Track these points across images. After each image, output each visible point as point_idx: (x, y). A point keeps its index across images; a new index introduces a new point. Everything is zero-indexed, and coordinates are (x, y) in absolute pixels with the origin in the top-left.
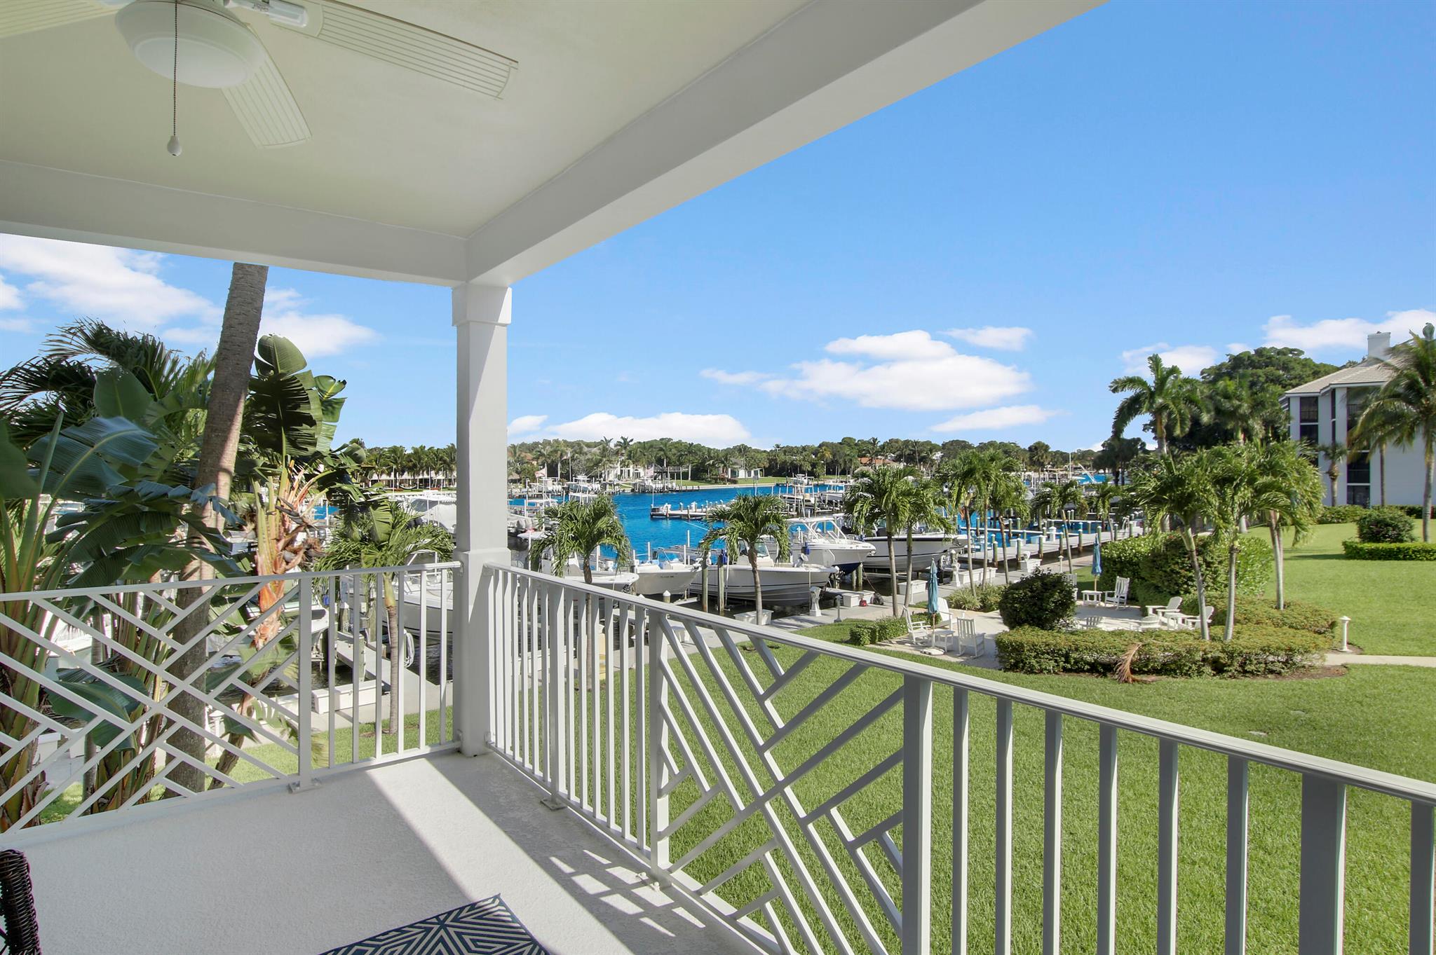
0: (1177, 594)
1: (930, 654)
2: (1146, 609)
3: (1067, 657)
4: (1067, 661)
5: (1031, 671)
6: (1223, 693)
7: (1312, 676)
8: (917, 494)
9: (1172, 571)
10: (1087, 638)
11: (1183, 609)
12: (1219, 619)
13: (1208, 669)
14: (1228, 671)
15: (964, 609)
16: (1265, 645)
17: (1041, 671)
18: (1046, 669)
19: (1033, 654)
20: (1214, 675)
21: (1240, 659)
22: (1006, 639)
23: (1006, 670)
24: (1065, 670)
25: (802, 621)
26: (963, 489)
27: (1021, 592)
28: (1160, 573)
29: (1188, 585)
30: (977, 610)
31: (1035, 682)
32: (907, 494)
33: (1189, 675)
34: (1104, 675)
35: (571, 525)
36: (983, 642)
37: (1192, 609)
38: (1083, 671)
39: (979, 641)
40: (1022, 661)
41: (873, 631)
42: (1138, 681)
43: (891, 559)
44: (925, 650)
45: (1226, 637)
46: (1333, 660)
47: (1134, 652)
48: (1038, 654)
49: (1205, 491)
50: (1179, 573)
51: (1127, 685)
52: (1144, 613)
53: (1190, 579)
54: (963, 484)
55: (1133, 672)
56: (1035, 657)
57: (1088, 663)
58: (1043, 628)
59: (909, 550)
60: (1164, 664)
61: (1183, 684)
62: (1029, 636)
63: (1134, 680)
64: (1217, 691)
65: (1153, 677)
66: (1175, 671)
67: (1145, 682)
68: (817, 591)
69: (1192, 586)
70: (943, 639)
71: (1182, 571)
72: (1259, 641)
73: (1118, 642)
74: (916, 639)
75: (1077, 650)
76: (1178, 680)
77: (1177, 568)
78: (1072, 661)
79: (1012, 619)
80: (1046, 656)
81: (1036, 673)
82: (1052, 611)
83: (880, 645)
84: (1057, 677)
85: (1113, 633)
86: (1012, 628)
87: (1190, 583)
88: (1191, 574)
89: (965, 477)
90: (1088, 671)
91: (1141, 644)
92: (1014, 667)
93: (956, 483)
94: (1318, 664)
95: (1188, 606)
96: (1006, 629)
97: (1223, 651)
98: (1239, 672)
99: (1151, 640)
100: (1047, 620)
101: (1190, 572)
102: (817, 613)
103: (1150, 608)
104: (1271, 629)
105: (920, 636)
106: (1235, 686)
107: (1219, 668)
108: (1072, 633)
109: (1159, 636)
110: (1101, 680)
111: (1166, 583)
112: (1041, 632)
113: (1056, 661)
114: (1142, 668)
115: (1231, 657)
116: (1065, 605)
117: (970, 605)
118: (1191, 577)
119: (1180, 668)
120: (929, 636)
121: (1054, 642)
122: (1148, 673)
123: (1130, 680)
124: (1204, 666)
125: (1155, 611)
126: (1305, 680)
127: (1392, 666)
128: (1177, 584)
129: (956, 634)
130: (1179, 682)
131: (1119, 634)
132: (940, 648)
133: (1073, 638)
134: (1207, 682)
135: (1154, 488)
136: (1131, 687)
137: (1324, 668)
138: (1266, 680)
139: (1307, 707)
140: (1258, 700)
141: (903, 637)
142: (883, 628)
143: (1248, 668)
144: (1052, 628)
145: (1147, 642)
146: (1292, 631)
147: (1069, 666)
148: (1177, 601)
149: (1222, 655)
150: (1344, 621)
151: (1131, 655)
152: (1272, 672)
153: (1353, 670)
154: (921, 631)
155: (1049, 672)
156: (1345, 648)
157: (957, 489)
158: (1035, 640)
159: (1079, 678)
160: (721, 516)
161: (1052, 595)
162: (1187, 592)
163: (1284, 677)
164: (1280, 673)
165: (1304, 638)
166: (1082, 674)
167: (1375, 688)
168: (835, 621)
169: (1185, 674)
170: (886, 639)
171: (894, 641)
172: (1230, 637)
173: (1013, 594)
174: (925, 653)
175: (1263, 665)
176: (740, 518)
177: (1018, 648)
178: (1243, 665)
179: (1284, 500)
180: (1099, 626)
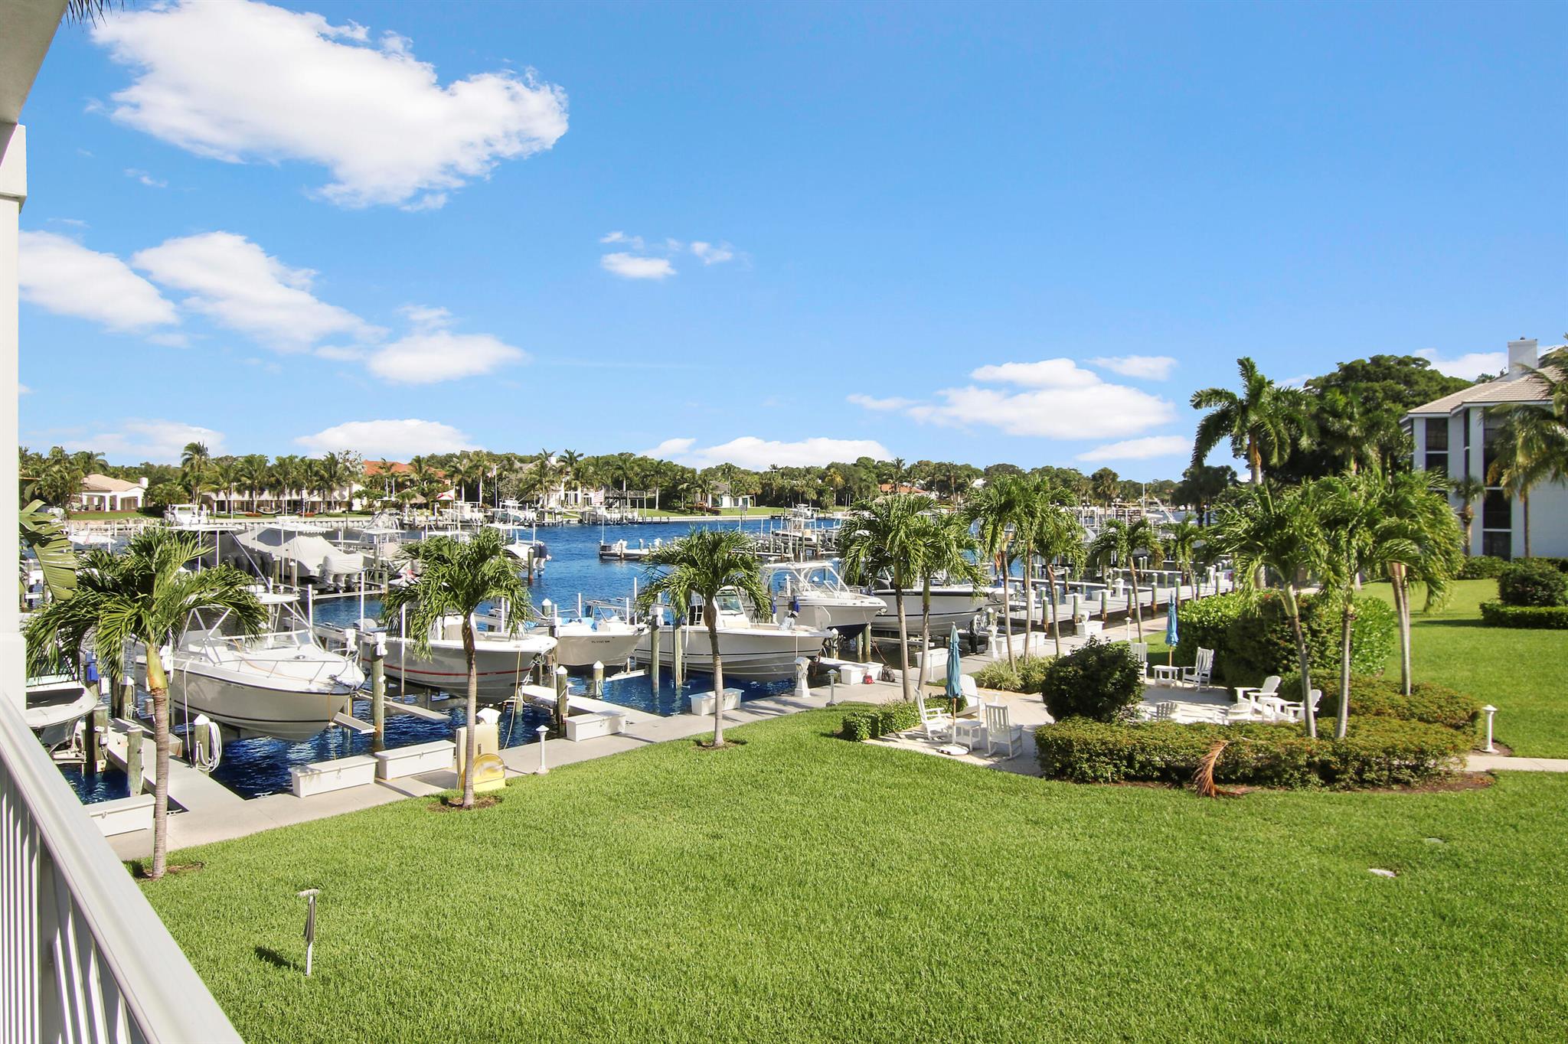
0: (1275, 672)
1: (949, 753)
2: (1235, 692)
3: (1130, 759)
4: (1130, 765)
5: (1082, 779)
6: (1335, 812)
7: (1450, 787)
8: (935, 535)
9: (1269, 641)
10: (1157, 734)
11: (1282, 692)
12: (1329, 707)
13: (1314, 778)
14: (1340, 780)
15: (1000, 689)
16: (1389, 744)
17: (1095, 779)
18: (1102, 776)
19: (1086, 756)
20: (1323, 786)
21: (1356, 764)
22: (1049, 735)
23: (1049, 778)
24: (1129, 778)
25: (785, 703)
26: (999, 528)
27: (1070, 669)
28: (1253, 643)
29: (1288, 660)
30: (1016, 691)
31: (1086, 795)
32: (922, 533)
33: (1291, 785)
34: (1179, 785)
35: (443, 570)
36: (1020, 738)
37: (1292, 692)
38: (1151, 779)
39: (1015, 736)
40: (1070, 765)
41: (874, 721)
42: (1223, 794)
43: (901, 622)
44: (942, 748)
45: (1337, 734)
46: (1476, 764)
47: (1217, 753)
48: (1091, 756)
49: (1311, 535)
50: (1276, 644)
51: (1208, 799)
52: (1233, 698)
53: (1292, 652)
54: (999, 521)
55: (1216, 780)
56: (1088, 760)
57: (1159, 769)
58: (1100, 721)
59: (926, 608)
60: (1257, 769)
61: (1281, 799)
62: (1083, 730)
63: (1218, 793)
64: (1328, 809)
65: (1243, 789)
66: (1271, 779)
67: (1232, 795)
68: (805, 663)
69: (1294, 662)
70: (966, 733)
71: (1280, 642)
72: (1381, 740)
73: (1197, 738)
74: (933, 732)
75: (1143, 750)
76: (1275, 792)
77: (1274, 638)
78: (1137, 766)
79: (1058, 707)
80: (1102, 758)
81: (1088, 782)
82: (1111, 696)
83: (883, 740)
84: (1117, 787)
85: (1191, 727)
86: (1058, 718)
87: (1291, 658)
88: (1292, 646)
89: (1001, 512)
90: (1158, 779)
91: (1227, 742)
92: (1059, 774)
93: (990, 519)
94: (1456, 769)
95: (1289, 688)
96: (1051, 720)
97: (1335, 753)
98: (1355, 782)
99: (1240, 738)
100: (1104, 709)
101: (1291, 643)
102: (805, 692)
103: (1240, 691)
104: (1396, 722)
105: (938, 728)
106: (1350, 802)
107: (1328, 775)
108: (1137, 727)
109: (1251, 731)
110: (1174, 792)
111: (1260, 658)
112: (1097, 726)
113: (1115, 765)
114: (1230, 773)
115: (1345, 761)
116: (1128, 687)
117: (1008, 683)
118: (1293, 649)
119: (1279, 775)
120: (950, 727)
121: (1113, 739)
122: (1238, 781)
123: (1213, 792)
124: (1309, 773)
125: (1246, 695)
126: (1441, 793)
127: (1551, 774)
128: (1274, 659)
129: (984, 726)
130: (1275, 796)
131: (1198, 728)
132: (964, 745)
133: (1138, 733)
134: (1313, 797)
135: (1246, 531)
136: (1215, 804)
137: (1463, 775)
138: (1391, 793)
139: (1445, 832)
140: (1381, 822)
141: (915, 729)
142: (888, 716)
143: (1367, 776)
144: (1110, 720)
145: (1234, 740)
146: (1422, 726)
147: (1133, 772)
148: (1274, 681)
149: (1333, 759)
150: (1488, 712)
151: (1215, 756)
152: (1397, 781)
153: (1502, 779)
154: (939, 721)
155: (1107, 779)
156: (1490, 748)
157: (990, 527)
158: (1088, 736)
159: (1147, 790)
160: (667, 559)
161: (1111, 674)
162: (1287, 669)
163: (1413, 789)
164: (1408, 783)
165: (1439, 736)
166: (1150, 784)
167: (1532, 805)
168: (828, 705)
169: (1286, 784)
170: (893, 731)
171: (902, 734)
172: (1343, 734)
173: (1059, 672)
174: (942, 752)
175: (1386, 773)
176: (693, 563)
177: (1066, 747)
178: (1360, 772)
179: (1414, 549)
180: (1173, 716)
